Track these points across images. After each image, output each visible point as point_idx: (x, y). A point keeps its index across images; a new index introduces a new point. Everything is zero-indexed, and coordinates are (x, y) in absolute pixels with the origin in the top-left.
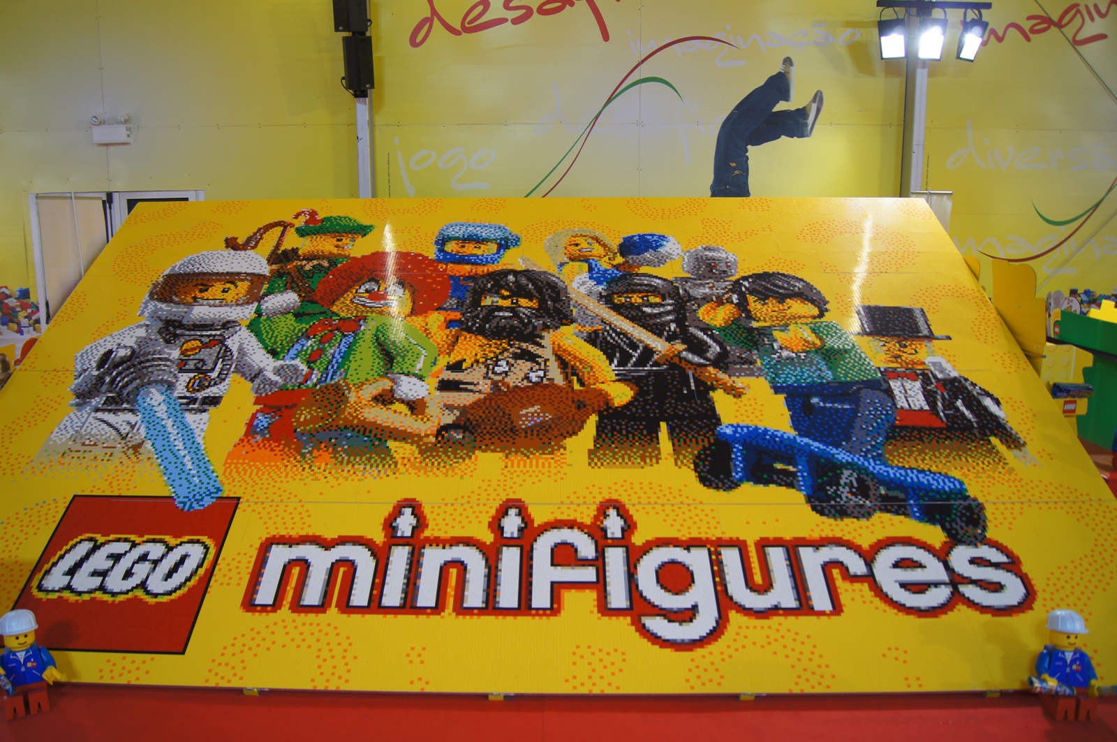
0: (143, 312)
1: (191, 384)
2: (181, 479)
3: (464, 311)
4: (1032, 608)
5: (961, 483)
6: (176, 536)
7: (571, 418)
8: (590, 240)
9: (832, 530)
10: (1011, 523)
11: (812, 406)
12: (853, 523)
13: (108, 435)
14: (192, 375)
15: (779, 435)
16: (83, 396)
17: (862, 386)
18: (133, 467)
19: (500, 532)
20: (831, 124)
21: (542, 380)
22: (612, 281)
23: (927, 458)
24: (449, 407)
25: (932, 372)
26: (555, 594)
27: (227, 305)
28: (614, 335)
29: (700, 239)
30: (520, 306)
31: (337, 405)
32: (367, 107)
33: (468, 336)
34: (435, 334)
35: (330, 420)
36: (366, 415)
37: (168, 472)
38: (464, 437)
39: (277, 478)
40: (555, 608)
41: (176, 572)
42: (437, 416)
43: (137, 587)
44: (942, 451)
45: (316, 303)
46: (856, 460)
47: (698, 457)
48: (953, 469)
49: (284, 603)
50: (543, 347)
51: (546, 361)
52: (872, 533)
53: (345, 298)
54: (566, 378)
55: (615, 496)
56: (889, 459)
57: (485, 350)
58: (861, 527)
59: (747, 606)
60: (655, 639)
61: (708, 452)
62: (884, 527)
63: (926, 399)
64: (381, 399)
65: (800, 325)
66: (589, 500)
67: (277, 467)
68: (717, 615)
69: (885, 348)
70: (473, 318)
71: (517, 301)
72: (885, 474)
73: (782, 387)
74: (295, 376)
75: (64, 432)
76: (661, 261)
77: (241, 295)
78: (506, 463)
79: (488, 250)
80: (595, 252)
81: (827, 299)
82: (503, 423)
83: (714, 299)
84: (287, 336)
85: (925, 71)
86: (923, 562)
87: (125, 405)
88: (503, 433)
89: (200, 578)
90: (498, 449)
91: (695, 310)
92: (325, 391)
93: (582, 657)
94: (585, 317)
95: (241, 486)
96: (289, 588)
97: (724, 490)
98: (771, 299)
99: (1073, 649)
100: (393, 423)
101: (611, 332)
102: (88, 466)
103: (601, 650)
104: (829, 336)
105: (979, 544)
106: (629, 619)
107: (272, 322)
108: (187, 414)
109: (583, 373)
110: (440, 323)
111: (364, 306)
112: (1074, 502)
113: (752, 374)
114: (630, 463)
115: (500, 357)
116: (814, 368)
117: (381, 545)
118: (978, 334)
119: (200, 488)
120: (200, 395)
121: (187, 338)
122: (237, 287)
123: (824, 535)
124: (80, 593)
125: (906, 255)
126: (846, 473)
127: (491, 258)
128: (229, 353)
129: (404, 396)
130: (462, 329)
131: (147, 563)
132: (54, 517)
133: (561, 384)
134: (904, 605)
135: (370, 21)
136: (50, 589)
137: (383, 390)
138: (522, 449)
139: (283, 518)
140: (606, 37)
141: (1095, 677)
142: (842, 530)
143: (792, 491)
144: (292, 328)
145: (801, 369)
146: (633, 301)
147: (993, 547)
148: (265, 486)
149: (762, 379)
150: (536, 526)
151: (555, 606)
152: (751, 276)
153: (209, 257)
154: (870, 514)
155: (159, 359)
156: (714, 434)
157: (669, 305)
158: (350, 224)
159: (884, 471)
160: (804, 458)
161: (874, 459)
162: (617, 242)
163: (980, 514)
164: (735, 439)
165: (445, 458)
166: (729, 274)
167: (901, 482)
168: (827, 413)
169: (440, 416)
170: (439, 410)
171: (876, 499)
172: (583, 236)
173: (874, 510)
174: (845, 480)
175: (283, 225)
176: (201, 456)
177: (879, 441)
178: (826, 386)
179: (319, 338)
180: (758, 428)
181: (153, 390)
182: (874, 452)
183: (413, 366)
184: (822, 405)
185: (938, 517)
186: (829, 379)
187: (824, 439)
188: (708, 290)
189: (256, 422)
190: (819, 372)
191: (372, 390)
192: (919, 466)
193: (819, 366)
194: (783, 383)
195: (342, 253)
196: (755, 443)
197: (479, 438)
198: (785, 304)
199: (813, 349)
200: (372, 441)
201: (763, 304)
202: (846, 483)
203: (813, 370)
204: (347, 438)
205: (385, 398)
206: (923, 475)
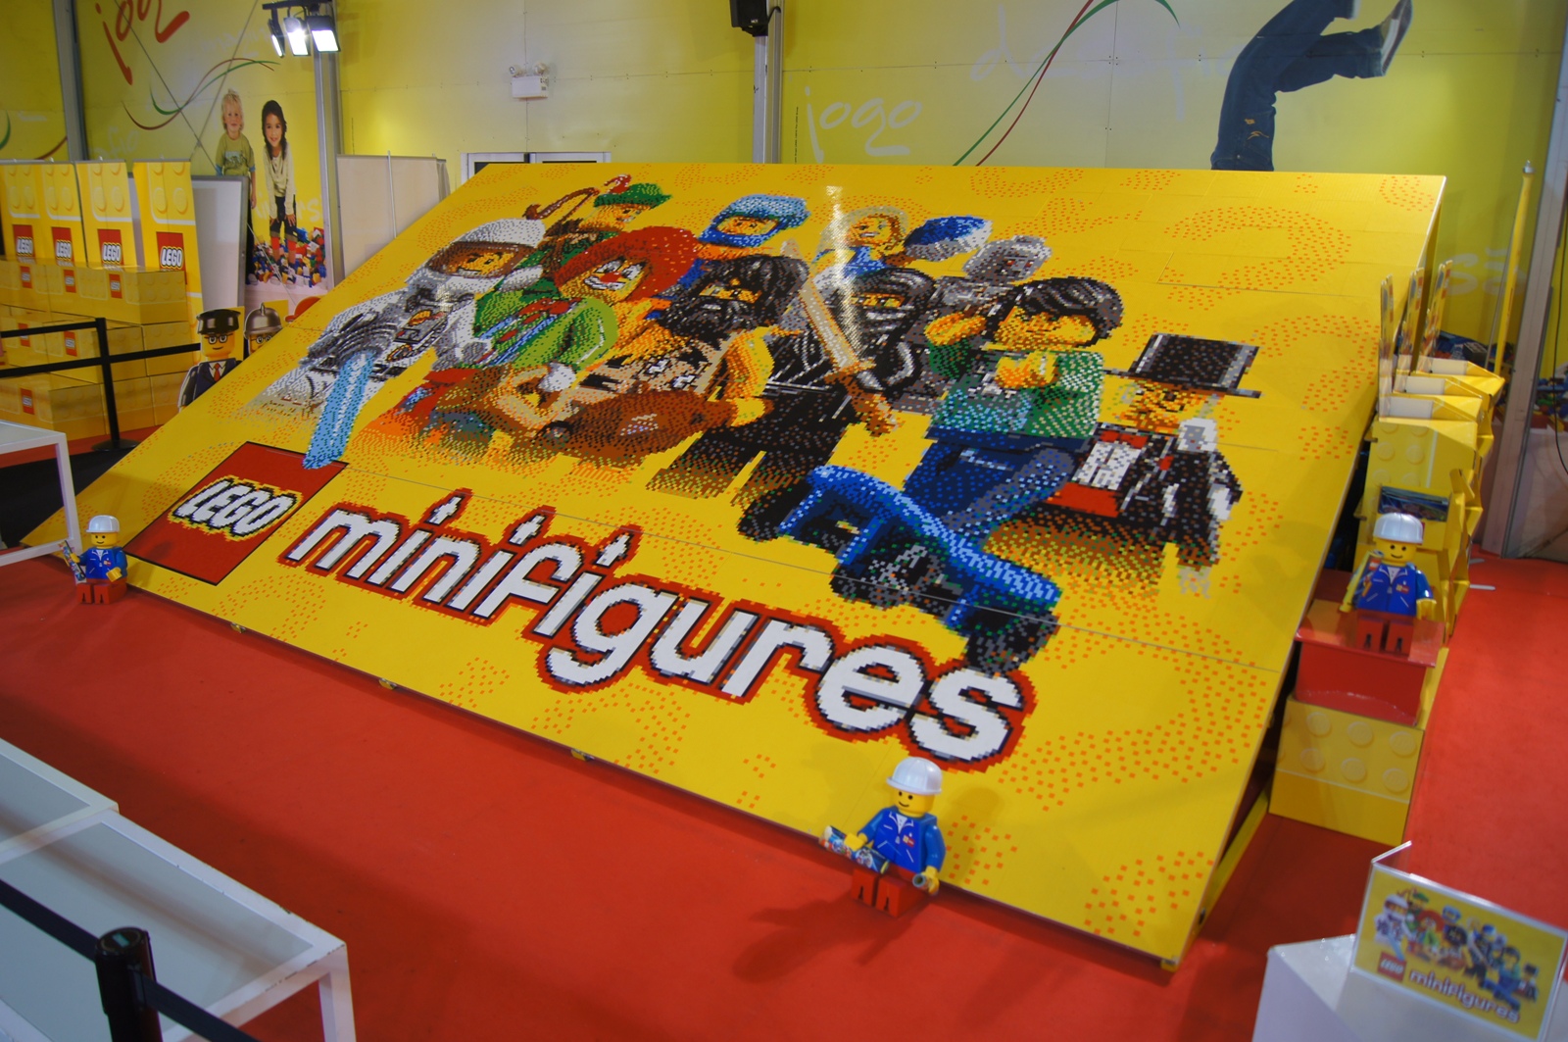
0: (410, 279)
1: (393, 354)
2: (322, 439)
3: (677, 300)
6: (283, 489)
7: (674, 432)
8: (884, 222)
11: (957, 459)
13: (304, 392)
14: (401, 344)
15: (879, 489)
16: (313, 355)
17: (1051, 444)
18: (300, 424)
19: (509, 536)
20: (1423, 54)
22: (863, 276)
24: (575, 404)
25: (1175, 440)
28: (805, 343)
30: (736, 299)
31: (485, 389)
32: (769, 46)
33: (657, 329)
34: (628, 324)
35: (468, 402)
36: (500, 401)
37: (318, 432)
38: (561, 436)
41: (261, 518)
42: (556, 412)
43: (229, 525)
44: (1074, 547)
45: (553, 280)
48: (1065, 573)
49: (307, 560)
50: (718, 349)
51: (707, 365)
53: (580, 277)
54: (711, 387)
55: (641, 523)
57: (658, 346)
63: (1126, 476)
64: (525, 387)
65: (1046, 353)
66: (613, 522)
67: (395, 440)
68: (621, 667)
69: (1140, 398)
70: (679, 309)
71: (739, 292)
73: (942, 430)
74: (475, 355)
75: (278, 385)
76: (947, 254)
77: (497, 268)
78: (574, 469)
79: (762, 230)
80: (877, 238)
82: (608, 427)
83: (967, 308)
84: (500, 314)
87: (334, 367)
88: (598, 438)
89: (271, 527)
91: (928, 321)
92: (487, 372)
93: (472, 669)
94: (793, 317)
95: (357, 453)
96: (319, 549)
98: (1042, 314)
99: (909, 814)
100: (515, 413)
101: (805, 339)
103: (491, 668)
104: (1073, 372)
106: (540, 646)
107: (500, 298)
108: (370, 382)
111: (590, 287)
112: (1204, 658)
113: (920, 409)
114: (688, 491)
115: (666, 356)
117: (410, 527)
119: (330, 450)
120: (392, 365)
121: (424, 308)
122: (500, 258)
123: (814, 614)
124: (193, 522)
126: (916, 548)
127: (756, 240)
129: (547, 387)
130: (657, 321)
131: (249, 507)
133: (699, 394)
136: (180, 515)
137: (534, 378)
138: (600, 458)
139: (362, 488)
142: (841, 614)
144: (512, 306)
145: (991, 410)
146: (866, 302)
148: (373, 457)
150: (545, 537)
151: (493, 617)
152: (1045, 282)
153: (502, 225)
154: (894, 603)
155: (390, 326)
156: (805, 475)
157: (904, 311)
158: (652, 193)
159: (966, 557)
160: (882, 521)
161: (968, 540)
162: (916, 226)
163: (1042, 638)
164: (824, 484)
165: (528, 455)
166: (1020, 276)
167: (974, 576)
168: (968, 471)
169: (560, 411)
170: (564, 406)
171: (920, 588)
172: (882, 216)
173: (905, 600)
174: (905, 557)
175: (589, 192)
176: (349, 422)
177: (999, 518)
178: (1001, 438)
179: (525, 317)
180: (862, 475)
181: (363, 356)
182: (978, 530)
183: (580, 356)
184: (971, 460)
185: (978, 627)
186: (1015, 429)
187: (931, 503)
188: (969, 297)
189: (413, 395)
190: (1010, 418)
191: (525, 377)
192: (1020, 560)
193: (1018, 411)
194: (950, 425)
195: (618, 226)
196: (841, 493)
197: (573, 440)
198: (1055, 323)
199: (1033, 387)
200: (483, 428)
201: (1024, 321)
202: (902, 561)
203: (1004, 414)
204: (468, 422)
205: (530, 386)
206: (1013, 572)
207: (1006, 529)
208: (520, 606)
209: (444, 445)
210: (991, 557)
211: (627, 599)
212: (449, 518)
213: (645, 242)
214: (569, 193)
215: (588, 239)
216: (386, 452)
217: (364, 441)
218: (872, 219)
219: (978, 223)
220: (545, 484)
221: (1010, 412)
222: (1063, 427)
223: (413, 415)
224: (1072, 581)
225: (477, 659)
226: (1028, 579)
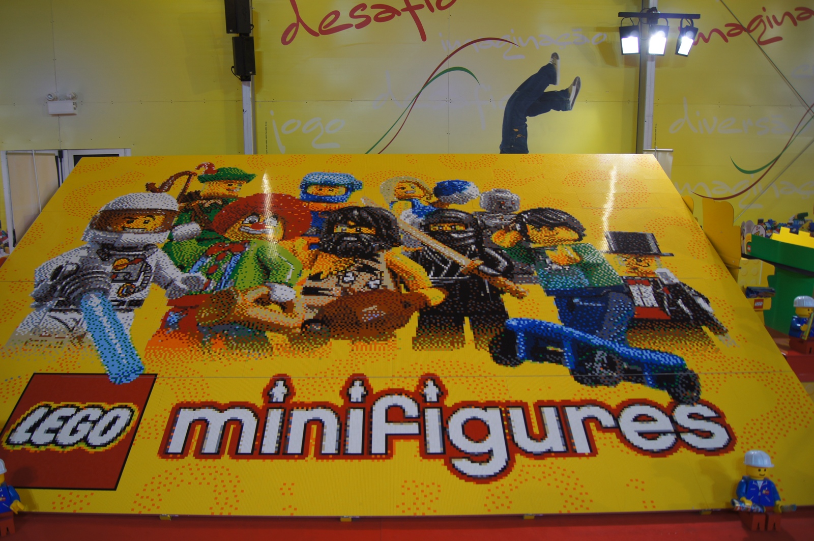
0: (85, 238)
1: (121, 291)
2: (113, 360)
3: (322, 237)
4: (733, 450)
5: (682, 360)
6: (109, 403)
7: (399, 314)
8: (413, 185)
9: (589, 395)
10: (717, 388)
11: (574, 304)
12: (604, 389)
13: (59, 328)
14: (121, 284)
15: (550, 326)
16: (41, 300)
17: (610, 290)
18: (78, 352)
19: (348, 398)
20: (586, 101)
21: (378, 287)
22: (429, 215)
23: (657, 341)
24: (311, 307)
25: (660, 280)
26: (389, 443)
27: (147, 233)
28: (430, 254)
29: (492, 184)
30: (362, 233)
31: (228, 306)
32: (250, 88)
33: (324, 255)
34: (300, 253)
35: (224, 317)
36: (250, 313)
37: (104, 356)
38: (321, 329)
39: (184, 360)
40: (388, 454)
41: (110, 429)
42: (302, 314)
43: (81, 440)
44: (668, 336)
45: (213, 231)
46: (606, 343)
47: (492, 342)
48: (676, 349)
49: (190, 451)
50: (379, 263)
51: (381, 273)
52: (618, 396)
53: (234, 227)
54: (396, 285)
55: (432, 371)
56: (630, 343)
57: (337, 265)
58: (610, 392)
59: (529, 450)
60: (462, 475)
61: (499, 338)
62: (626, 392)
63: (656, 299)
64: (261, 301)
65: (565, 246)
66: (414, 374)
67: (185, 351)
68: (506, 457)
69: (626, 262)
70: (328, 242)
71: (360, 229)
72: (627, 353)
73: (552, 291)
74: (197, 285)
75: (26, 326)
76: (465, 200)
77: (158, 226)
78: (353, 347)
79: (339, 192)
80: (416, 194)
81: (584, 227)
82: (350, 318)
83: (503, 227)
84: (191, 255)
85: (654, 63)
86: (655, 417)
87: (72, 307)
88: (350, 325)
89: (127, 434)
90: (347, 338)
91: (489, 236)
92: (220, 295)
93: (409, 489)
94: (409, 240)
95: (157, 366)
96: (193, 440)
97: (511, 366)
98: (544, 227)
99: (763, 479)
100: (269, 319)
101: (428, 251)
102: (44, 352)
103: (422, 484)
104: (586, 254)
105: (695, 404)
106: (442, 461)
107: (181, 245)
108: (118, 313)
109: (408, 281)
110: (304, 246)
111: (248, 233)
112: (763, 373)
113: (530, 282)
114: (443, 347)
115: (348, 270)
116: (576, 277)
117: (261, 408)
118: (692, 252)
119: (128, 367)
120: (127, 299)
121: (118, 257)
122: (154, 219)
123: (583, 398)
124: (38, 446)
125: (641, 195)
126: (599, 353)
127: (341, 198)
128: (149, 268)
129: (278, 299)
130: (320, 250)
131: (88, 423)
132: (19, 389)
133: (392, 290)
134: (642, 448)
135: (252, 25)
136: (16, 442)
137: (262, 295)
138: (364, 338)
139: (189, 389)
140: (424, 38)
141: (779, 499)
142: (596, 394)
143: (560, 367)
144: (196, 250)
145: (566, 277)
146: (444, 229)
147: (705, 405)
148: (175, 366)
149: (538, 285)
152: (530, 211)
153: (134, 197)
154: (616, 382)
155: (97, 272)
156: (503, 326)
157: (471, 232)
158: (238, 173)
159: (626, 351)
160: (569, 343)
161: (619, 343)
162: (433, 186)
163: (696, 382)
164: (519, 329)
165: (308, 344)
166: (514, 209)
167: (638, 359)
169: (305, 313)
170: (303, 309)
171: (621, 372)
172: (407, 182)
173: (620, 380)
174: (598, 358)
175: (189, 174)
176: (128, 344)
177: (622, 330)
178: (584, 290)
179: (214, 256)
180: (535, 321)
181: (92, 296)
182: (619, 337)
183: (284, 277)
184: (581, 304)
185: (666, 384)
186: (586, 285)
187: (583, 328)
188: (499, 221)
189: (169, 319)
190: (579, 280)
191: (254, 295)
192: (651, 348)
193: (579, 276)
196: (533, 332)
198: (554, 231)
199: (575, 263)
200: (254, 332)
201: (538, 231)
202: (599, 360)
204: (236, 330)
205: (264, 300)
206: (654, 354)
208: (402, 441)
217: (156, 355)
218: (403, 184)
220: (341, 360)
222: (607, 281)
223: (183, 332)
224: (682, 352)
225: (406, 482)
226: (664, 356)
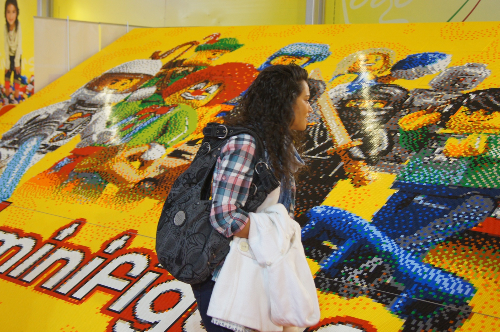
0: (73, 95)
1: (54, 138)
14: (60, 132)
15: (355, 220)
16: (5, 138)
17: (478, 193)
23: (466, 263)
24: (162, 167)
26: (91, 291)
27: (115, 93)
28: (317, 130)
29: (474, 57)
31: (107, 158)
35: (95, 166)
36: (114, 166)
38: (150, 187)
40: (82, 300)
42: (150, 172)
45: (161, 95)
48: (480, 277)
52: (340, 310)
53: (179, 92)
58: (335, 304)
62: (354, 308)
64: (132, 158)
67: (44, 189)
73: (403, 184)
76: (420, 75)
77: (128, 88)
78: (154, 207)
80: (374, 66)
83: (429, 108)
84: (125, 114)
87: (16, 146)
90: (160, 198)
91: (401, 116)
92: (111, 149)
95: (18, 197)
98: (480, 110)
100: (123, 173)
101: (318, 127)
106: (111, 319)
108: (36, 154)
111: (184, 98)
117: (43, 242)
121: (79, 111)
122: (131, 82)
126: (376, 259)
128: (88, 122)
129: (146, 157)
137: (139, 152)
139: (18, 218)
144: (132, 109)
145: (438, 171)
146: (361, 105)
148: (28, 199)
149: (393, 175)
150: (128, 249)
151: (84, 299)
152: (485, 91)
153: (136, 63)
154: (355, 295)
155: (55, 122)
156: (306, 212)
157: (386, 110)
158: (232, 43)
159: (410, 265)
160: (353, 241)
161: (413, 254)
162: (400, 59)
163: (459, 321)
164: (317, 217)
165: (126, 198)
166: (468, 87)
167: (414, 278)
168: (418, 210)
169: (152, 172)
170: (155, 168)
171: (375, 286)
172: (378, 53)
173: (363, 293)
174: (367, 265)
175: (192, 43)
176: (18, 178)
177: (436, 240)
178: (444, 188)
179: (140, 116)
180: (344, 212)
181: (35, 139)
182: (421, 248)
183: (170, 139)
184: (421, 203)
185: (413, 313)
186: (454, 183)
187: (389, 230)
188: (431, 100)
189: (61, 162)
190: (451, 176)
191: (133, 151)
192: (448, 268)
193: (457, 171)
194: (408, 181)
195: (207, 63)
196: (328, 223)
197: (157, 189)
198: (489, 116)
199: (469, 156)
200: (101, 182)
201: (468, 115)
202: (365, 267)
203: (447, 173)
204: (92, 178)
205: (135, 157)
206: (443, 276)
207: (441, 247)
208: (103, 292)
209: (74, 192)
210: (427, 265)
211: (174, 289)
212: (69, 236)
213: (223, 72)
214: (180, 44)
215: (187, 71)
216: (38, 196)
217: (25, 189)
218: (372, 55)
219: (442, 56)
220: (134, 216)
221: (451, 172)
222: (488, 182)
223: (58, 174)
224: (485, 283)
225: (68, 326)
226: (453, 281)
